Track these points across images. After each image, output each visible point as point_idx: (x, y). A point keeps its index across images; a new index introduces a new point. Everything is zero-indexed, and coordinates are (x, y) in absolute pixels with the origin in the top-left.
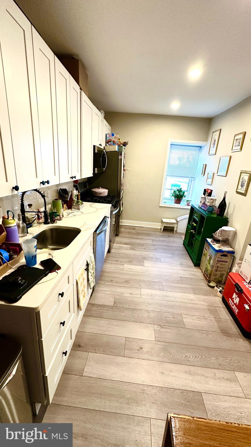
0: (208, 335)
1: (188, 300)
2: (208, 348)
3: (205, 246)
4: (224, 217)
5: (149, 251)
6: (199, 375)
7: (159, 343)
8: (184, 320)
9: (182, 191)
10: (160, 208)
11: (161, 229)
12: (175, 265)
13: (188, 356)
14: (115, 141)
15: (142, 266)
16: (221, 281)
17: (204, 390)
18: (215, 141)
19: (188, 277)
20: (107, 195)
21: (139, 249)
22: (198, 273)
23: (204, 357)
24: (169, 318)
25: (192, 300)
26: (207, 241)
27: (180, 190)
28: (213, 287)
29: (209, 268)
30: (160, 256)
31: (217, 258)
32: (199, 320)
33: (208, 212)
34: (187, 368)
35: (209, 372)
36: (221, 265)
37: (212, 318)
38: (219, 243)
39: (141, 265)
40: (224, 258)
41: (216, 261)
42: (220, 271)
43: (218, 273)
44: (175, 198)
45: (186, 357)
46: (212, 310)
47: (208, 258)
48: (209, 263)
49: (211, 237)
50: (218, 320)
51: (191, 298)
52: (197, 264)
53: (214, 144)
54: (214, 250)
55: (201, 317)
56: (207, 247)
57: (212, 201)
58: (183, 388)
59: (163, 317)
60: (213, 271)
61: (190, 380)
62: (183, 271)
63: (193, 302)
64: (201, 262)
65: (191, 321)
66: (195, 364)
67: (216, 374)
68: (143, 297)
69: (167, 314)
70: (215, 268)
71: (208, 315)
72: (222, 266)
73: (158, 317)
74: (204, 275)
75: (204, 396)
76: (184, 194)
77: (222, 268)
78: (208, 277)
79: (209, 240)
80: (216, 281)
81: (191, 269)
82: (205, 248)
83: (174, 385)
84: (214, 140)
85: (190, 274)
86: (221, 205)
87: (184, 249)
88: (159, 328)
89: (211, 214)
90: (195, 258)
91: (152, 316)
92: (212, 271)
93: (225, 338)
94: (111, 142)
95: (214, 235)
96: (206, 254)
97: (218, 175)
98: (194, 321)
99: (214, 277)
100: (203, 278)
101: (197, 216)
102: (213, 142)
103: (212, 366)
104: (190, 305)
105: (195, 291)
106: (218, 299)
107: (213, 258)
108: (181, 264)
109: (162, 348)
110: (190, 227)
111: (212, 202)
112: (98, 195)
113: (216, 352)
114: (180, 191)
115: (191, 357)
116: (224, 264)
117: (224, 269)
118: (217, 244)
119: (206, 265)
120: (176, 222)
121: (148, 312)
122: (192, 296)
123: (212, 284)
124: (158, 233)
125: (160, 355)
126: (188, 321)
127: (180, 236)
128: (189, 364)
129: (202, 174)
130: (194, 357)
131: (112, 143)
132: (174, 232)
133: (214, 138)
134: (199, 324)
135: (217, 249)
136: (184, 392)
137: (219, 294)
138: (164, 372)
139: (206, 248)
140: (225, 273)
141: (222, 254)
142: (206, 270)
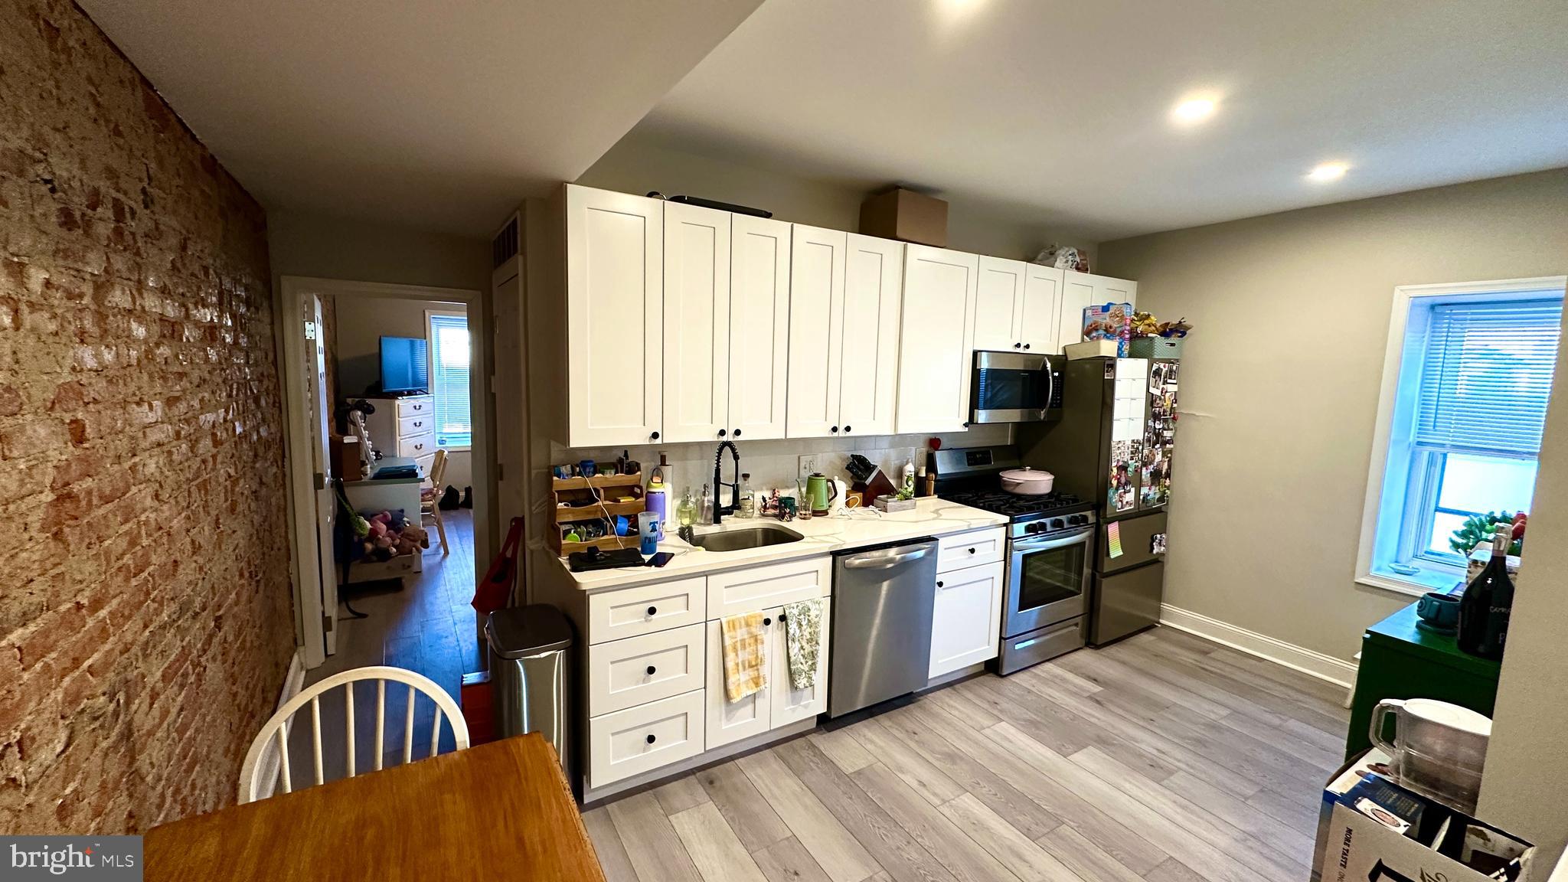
5: (1158, 731)
10: (1357, 589)
14: (1111, 327)
15: (1058, 752)
20: (1050, 495)
21: (1120, 712)
30: (1184, 767)
33: (1427, 621)
39: (1057, 749)
68: (944, 809)
91: (906, 856)
94: (1097, 330)
112: (1009, 489)
131: (1101, 332)
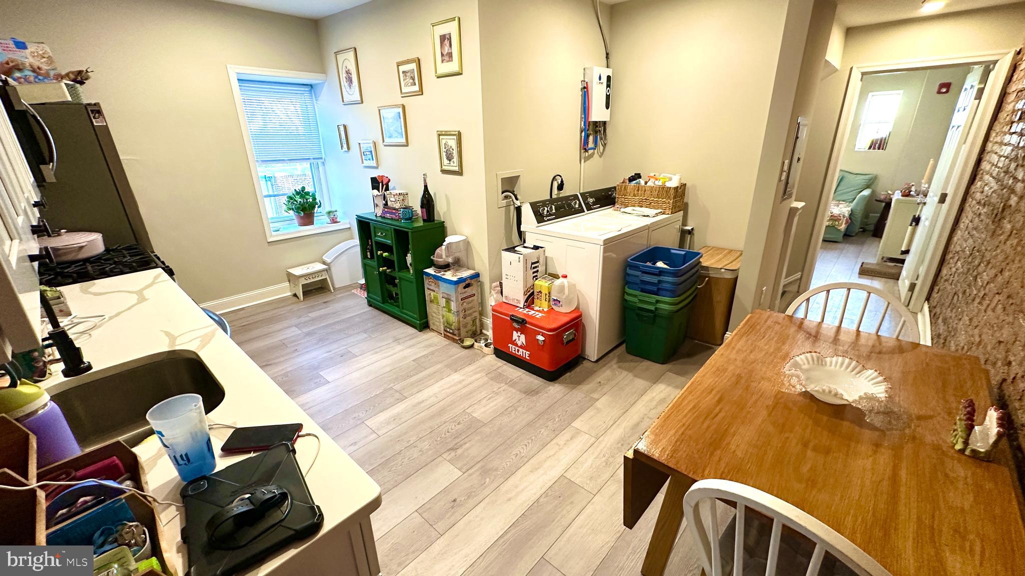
0: (516, 410)
1: (455, 385)
2: (529, 425)
3: (426, 286)
4: (436, 222)
5: (308, 350)
6: (545, 461)
7: (470, 472)
8: (475, 415)
9: (308, 194)
10: (269, 246)
11: (295, 295)
12: (385, 347)
13: (518, 452)
15: (324, 384)
16: (476, 331)
17: (564, 469)
18: (348, 72)
19: (425, 353)
21: (282, 359)
22: (432, 340)
23: (533, 438)
24: (452, 429)
25: (460, 382)
26: (428, 275)
27: (303, 191)
28: (472, 346)
29: (452, 318)
30: (346, 347)
31: (459, 295)
32: (492, 402)
33: (406, 219)
34: (528, 466)
35: (551, 449)
36: (468, 303)
37: (504, 386)
38: (449, 270)
39: (318, 385)
40: (469, 291)
41: (460, 300)
42: (470, 315)
43: (469, 318)
44: (299, 213)
45: (516, 456)
46: (498, 377)
47: (443, 302)
48: (450, 311)
49: (432, 264)
50: (512, 384)
51: (456, 381)
52: (424, 326)
53: (350, 80)
54: (450, 283)
55: (490, 396)
56: (433, 284)
57: (401, 197)
58: (543, 490)
59: (443, 435)
60: (461, 319)
61: (542, 475)
62: (409, 350)
63: (464, 383)
64: (430, 317)
65: (483, 410)
66: (531, 453)
67: (559, 443)
68: (380, 433)
69: (446, 426)
70: (462, 315)
71: (496, 386)
72: (470, 305)
73: (436, 441)
74: (445, 336)
75: (568, 475)
76: (314, 199)
77: (471, 308)
78: (455, 335)
79: (430, 271)
80: (469, 335)
81: (418, 339)
82: (428, 289)
83: (532, 499)
84: (344, 72)
85: (423, 347)
86: (425, 202)
87: (376, 312)
88: (453, 454)
89: (412, 222)
90: (415, 316)
91: (427, 447)
92: (459, 322)
93: (534, 398)
95: (435, 259)
96: (436, 298)
97: (385, 146)
98: (488, 407)
99: (465, 330)
100: (447, 343)
101: (386, 235)
102: (343, 75)
103: (549, 439)
104: (464, 391)
105: (455, 367)
106: (491, 359)
107: (453, 299)
108: (396, 340)
109: (480, 474)
110: (374, 263)
111: (403, 200)
113: (540, 421)
114: (302, 193)
115: (522, 451)
116: (472, 301)
117: (474, 310)
118: (447, 273)
119: (443, 316)
120: (325, 267)
121: (415, 447)
122: (456, 377)
123: (468, 342)
124: (295, 307)
125: (487, 483)
126: (480, 412)
127: (348, 293)
128: (526, 460)
129: (342, 147)
130: (525, 448)
131: (29, 73)
132: (330, 290)
133: (344, 67)
134: (496, 405)
135: (455, 279)
136: (548, 493)
137: (486, 350)
138: (510, 496)
139: (431, 288)
140: (477, 314)
141: (464, 284)
142: (448, 325)
